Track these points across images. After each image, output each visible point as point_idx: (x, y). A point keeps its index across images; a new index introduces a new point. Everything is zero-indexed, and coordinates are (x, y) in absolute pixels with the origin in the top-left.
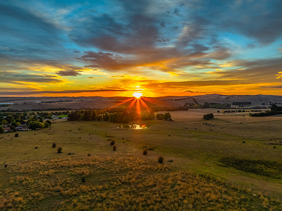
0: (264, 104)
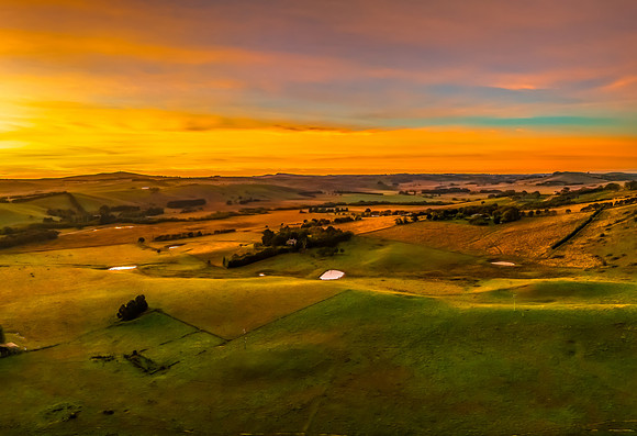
0: (229, 203)
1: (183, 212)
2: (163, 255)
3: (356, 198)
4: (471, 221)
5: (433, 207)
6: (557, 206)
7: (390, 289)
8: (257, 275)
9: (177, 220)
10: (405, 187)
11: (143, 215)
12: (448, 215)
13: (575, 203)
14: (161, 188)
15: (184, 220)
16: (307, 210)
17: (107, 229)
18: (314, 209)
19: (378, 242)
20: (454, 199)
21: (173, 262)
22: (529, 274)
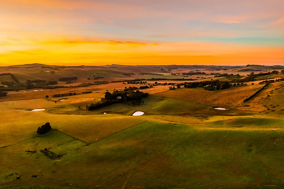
1: (67, 83)
2: (58, 104)
3: (151, 77)
4: (206, 89)
5: (187, 82)
6: (248, 81)
7: (166, 120)
8: (103, 113)
9: (63, 87)
10: (174, 71)
11: (47, 84)
12: (195, 85)
13: (256, 80)
14: (55, 71)
15: (67, 87)
16: (127, 83)
17: (31, 91)
18: (130, 82)
19: (161, 98)
20: (198, 78)
21: (63, 107)
22: (232, 114)
